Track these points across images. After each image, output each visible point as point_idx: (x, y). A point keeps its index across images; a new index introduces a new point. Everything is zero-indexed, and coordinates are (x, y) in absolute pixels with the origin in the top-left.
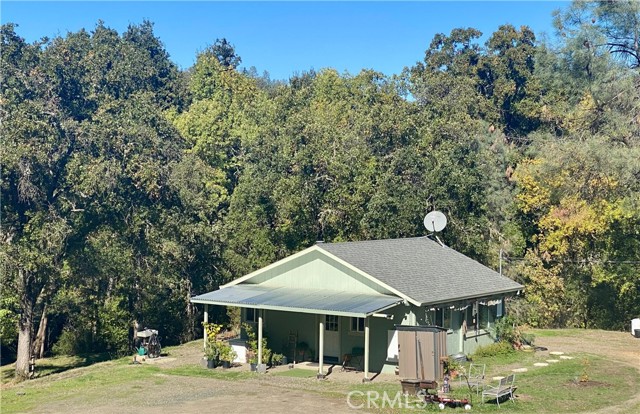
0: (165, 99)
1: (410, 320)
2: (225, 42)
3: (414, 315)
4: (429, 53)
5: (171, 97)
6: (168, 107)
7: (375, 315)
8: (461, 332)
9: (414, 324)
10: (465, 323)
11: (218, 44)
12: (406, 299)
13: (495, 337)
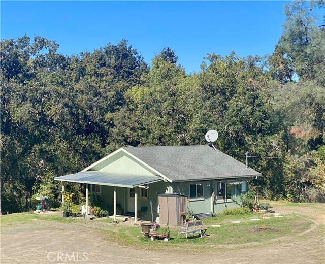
0: (133, 81)
1: (170, 190)
2: (168, 49)
3: (172, 188)
4: (277, 47)
5: (136, 80)
6: (135, 85)
7: (139, 186)
8: (212, 199)
9: (172, 193)
10: (213, 194)
11: (165, 51)
12: (165, 178)
13: (241, 203)
